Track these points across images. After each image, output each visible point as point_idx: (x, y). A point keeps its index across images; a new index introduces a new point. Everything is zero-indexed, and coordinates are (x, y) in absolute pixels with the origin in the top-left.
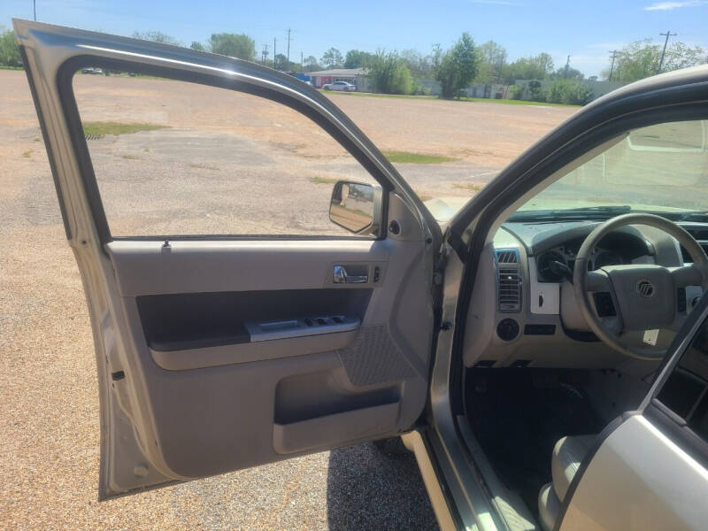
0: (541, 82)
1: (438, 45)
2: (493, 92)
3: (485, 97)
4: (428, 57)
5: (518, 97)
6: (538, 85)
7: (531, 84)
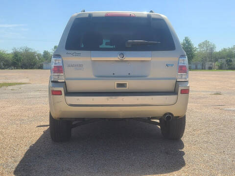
0: (232, 59)
2: (207, 66)
3: (202, 69)
5: (221, 68)
6: (230, 61)
7: (227, 61)
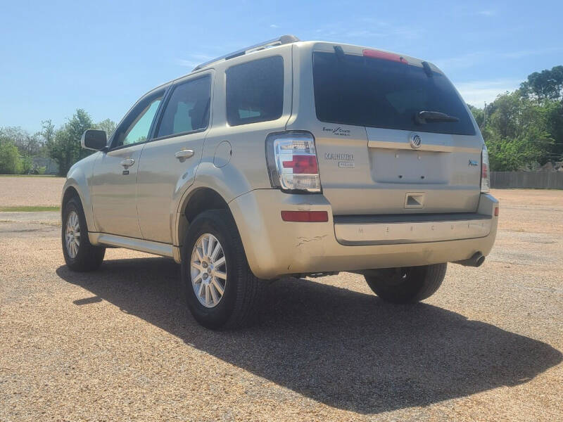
1: (49, 122)
4: (39, 134)
